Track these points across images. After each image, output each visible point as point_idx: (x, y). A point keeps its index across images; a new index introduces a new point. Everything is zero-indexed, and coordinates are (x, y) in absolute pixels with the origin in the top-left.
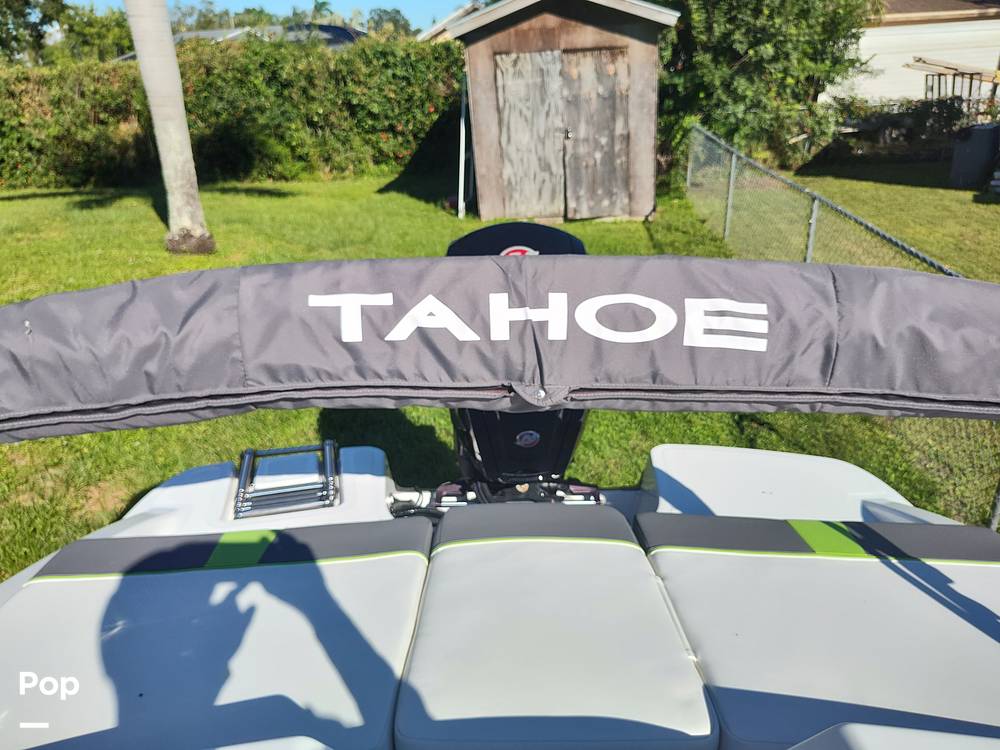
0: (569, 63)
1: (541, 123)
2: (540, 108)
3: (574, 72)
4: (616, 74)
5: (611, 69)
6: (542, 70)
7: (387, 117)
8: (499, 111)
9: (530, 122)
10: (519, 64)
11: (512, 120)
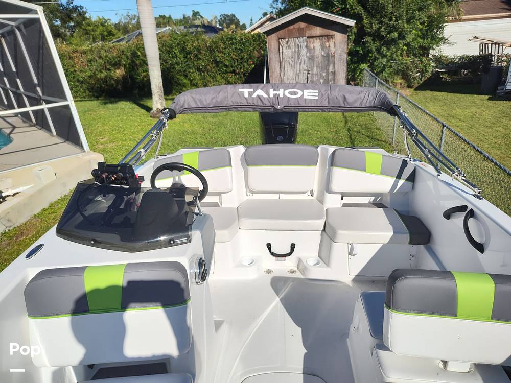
0: (310, 42)
1: (298, 67)
2: (298, 61)
3: (312, 46)
4: (329, 46)
5: (327, 44)
6: (298, 45)
7: (232, 67)
8: (280, 62)
9: (293, 67)
10: (289, 43)
11: (286, 66)
